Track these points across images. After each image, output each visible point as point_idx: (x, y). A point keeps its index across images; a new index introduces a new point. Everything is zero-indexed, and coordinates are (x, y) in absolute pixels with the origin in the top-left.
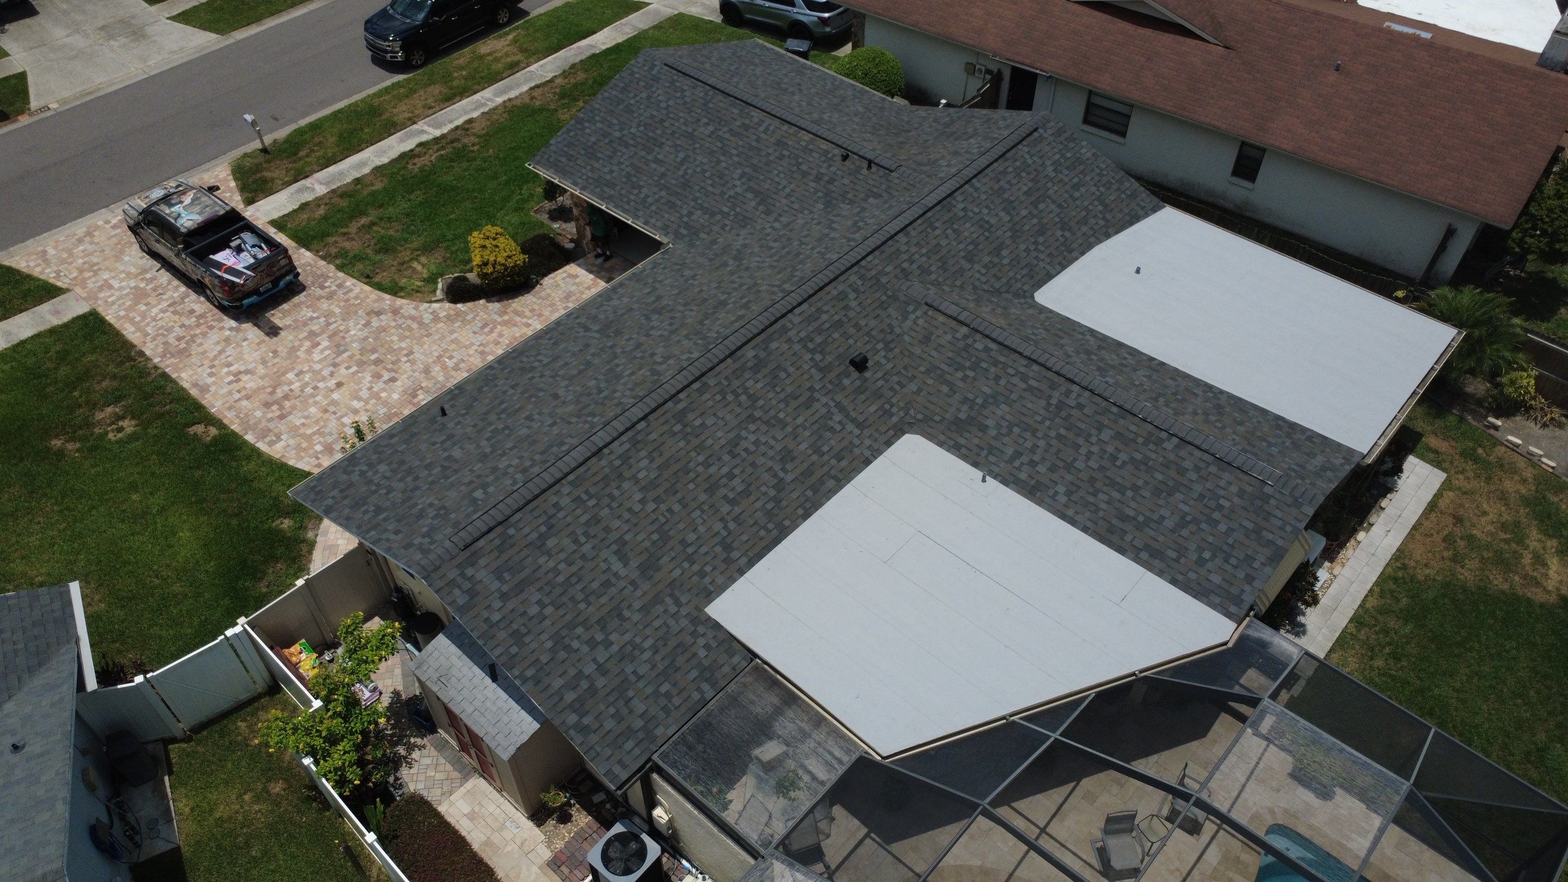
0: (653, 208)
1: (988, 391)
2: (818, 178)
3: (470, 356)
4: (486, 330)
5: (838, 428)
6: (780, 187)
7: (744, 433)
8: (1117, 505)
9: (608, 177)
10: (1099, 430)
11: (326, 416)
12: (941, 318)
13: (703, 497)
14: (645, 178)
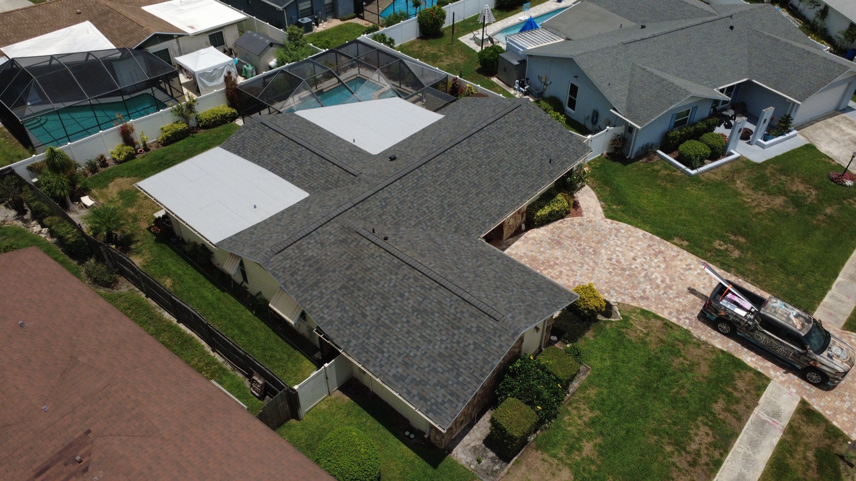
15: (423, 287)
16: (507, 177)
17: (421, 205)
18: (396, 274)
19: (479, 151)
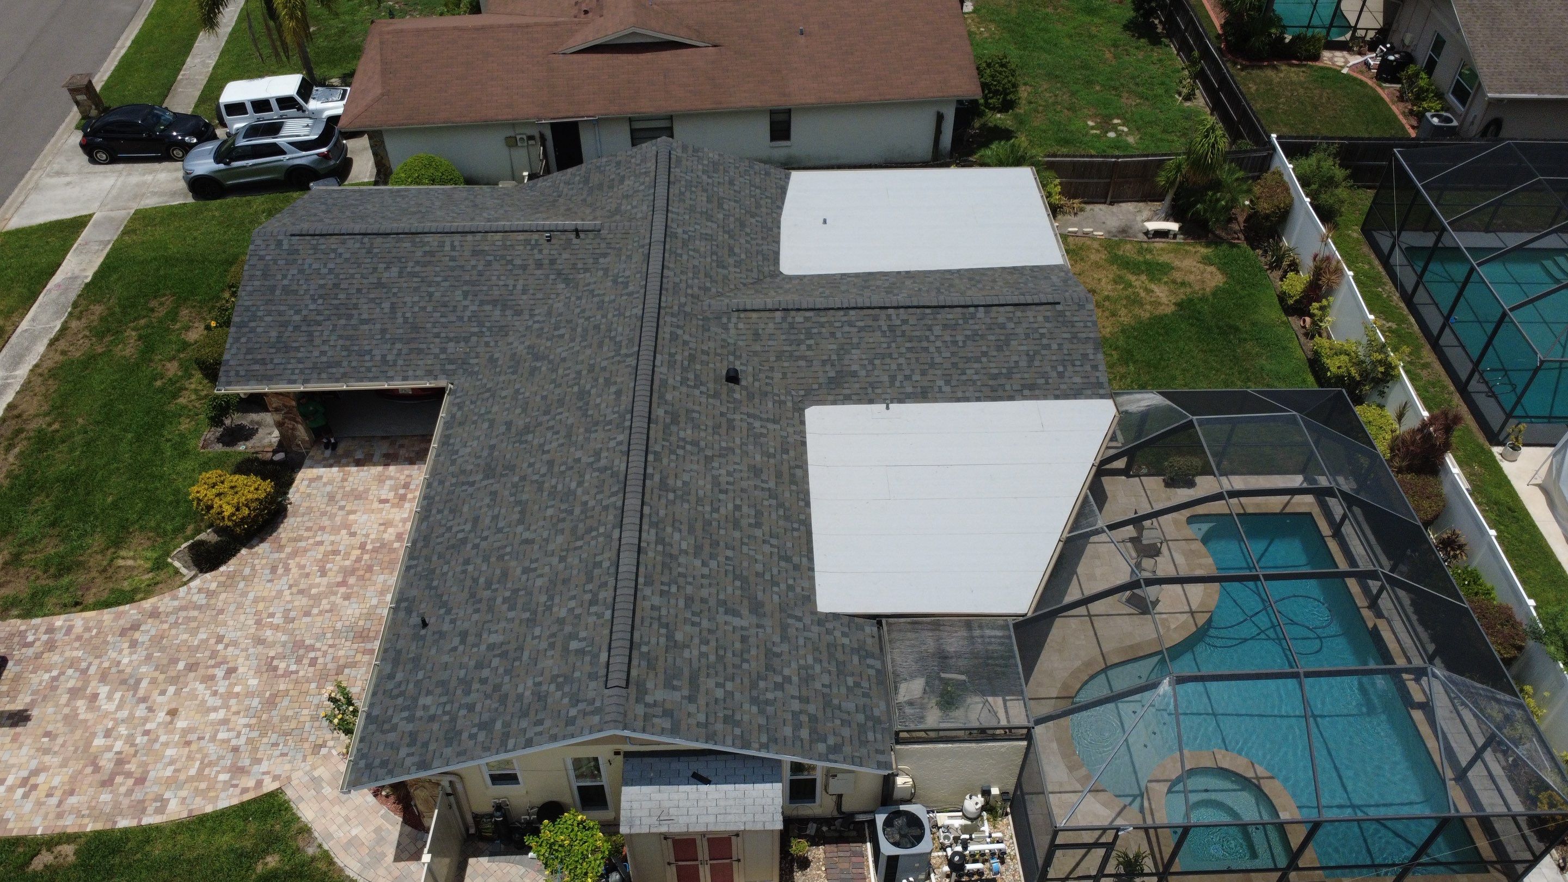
0: (400, 362)
1: (835, 347)
2: (539, 265)
3: (291, 602)
4: (280, 571)
5: (765, 431)
6: (511, 288)
7: (715, 472)
8: (983, 371)
9: (324, 359)
10: (930, 329)
11: (194, 747)
12: (754, 315)
13: (737, 534)
14: (366, 342)
16: (487, 501)
17: (574, 330)
19: (580, 484)
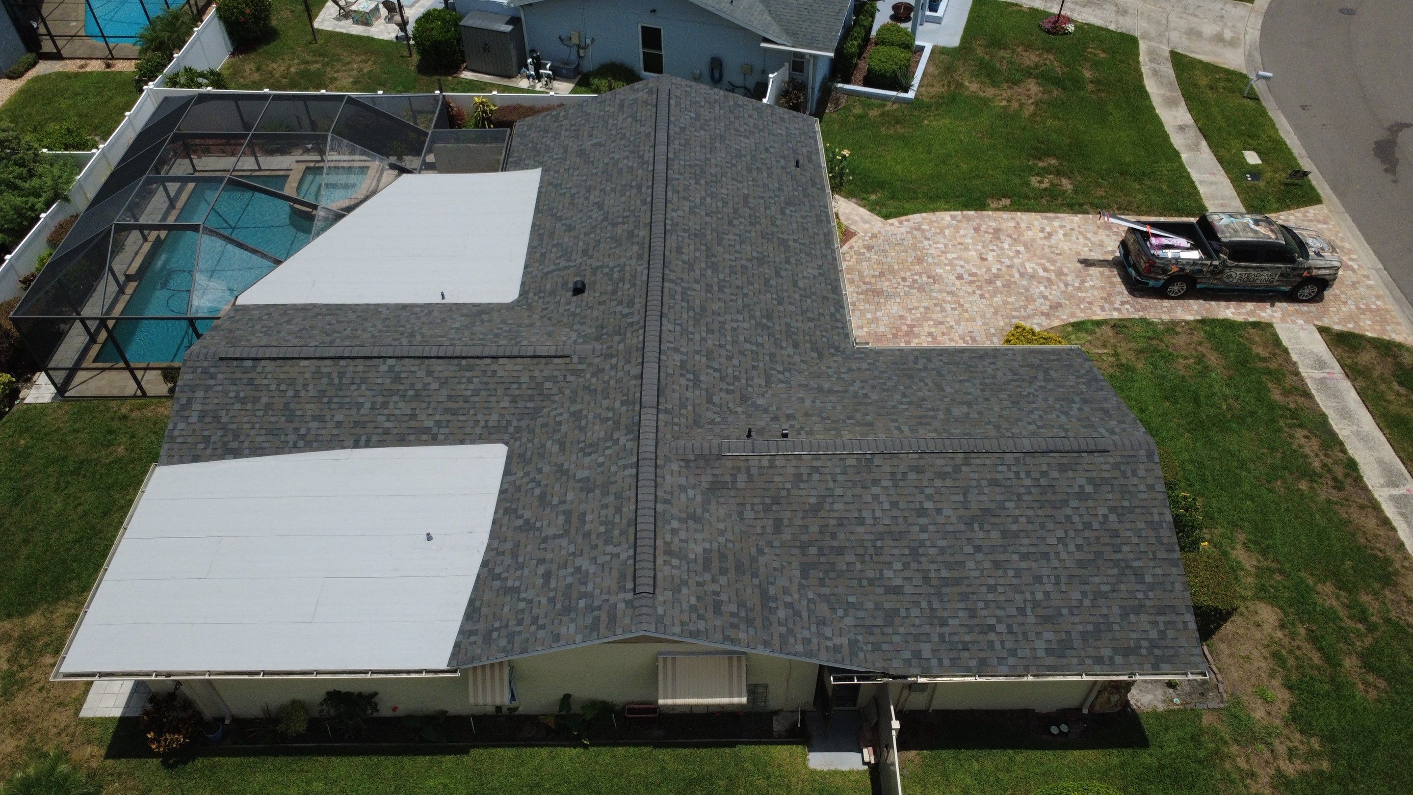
15: (943, 475)
18: (876, 482)
